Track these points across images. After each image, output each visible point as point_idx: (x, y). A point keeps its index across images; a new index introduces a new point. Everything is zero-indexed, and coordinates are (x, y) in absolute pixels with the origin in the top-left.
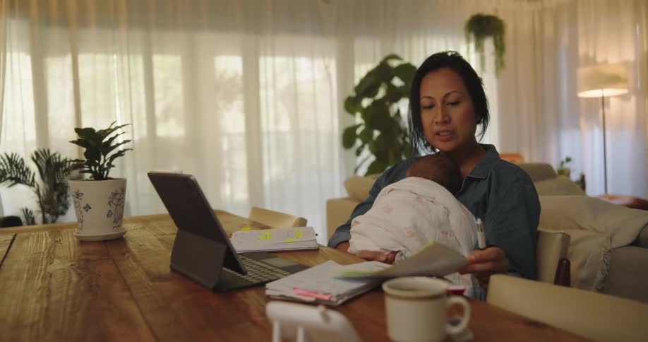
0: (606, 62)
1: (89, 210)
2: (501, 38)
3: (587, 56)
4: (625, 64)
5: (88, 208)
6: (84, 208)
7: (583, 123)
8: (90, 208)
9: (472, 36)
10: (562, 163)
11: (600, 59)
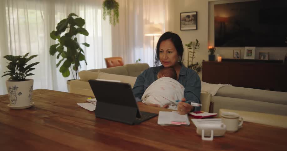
0: (153, 23)
1: (21, 95)
2: (117, 10)
3: (146, 19)
4: (160, 24)
5: (20, 94)
6: (18, 94)
7: (144, 45)
8: (21, 94)
9: (106, 8)
10: (137, 61)
11: (151, 21)
